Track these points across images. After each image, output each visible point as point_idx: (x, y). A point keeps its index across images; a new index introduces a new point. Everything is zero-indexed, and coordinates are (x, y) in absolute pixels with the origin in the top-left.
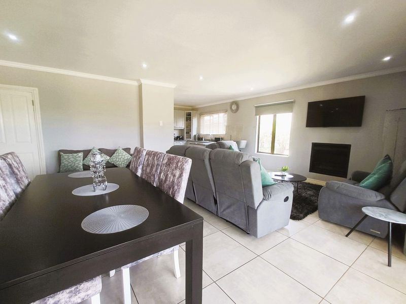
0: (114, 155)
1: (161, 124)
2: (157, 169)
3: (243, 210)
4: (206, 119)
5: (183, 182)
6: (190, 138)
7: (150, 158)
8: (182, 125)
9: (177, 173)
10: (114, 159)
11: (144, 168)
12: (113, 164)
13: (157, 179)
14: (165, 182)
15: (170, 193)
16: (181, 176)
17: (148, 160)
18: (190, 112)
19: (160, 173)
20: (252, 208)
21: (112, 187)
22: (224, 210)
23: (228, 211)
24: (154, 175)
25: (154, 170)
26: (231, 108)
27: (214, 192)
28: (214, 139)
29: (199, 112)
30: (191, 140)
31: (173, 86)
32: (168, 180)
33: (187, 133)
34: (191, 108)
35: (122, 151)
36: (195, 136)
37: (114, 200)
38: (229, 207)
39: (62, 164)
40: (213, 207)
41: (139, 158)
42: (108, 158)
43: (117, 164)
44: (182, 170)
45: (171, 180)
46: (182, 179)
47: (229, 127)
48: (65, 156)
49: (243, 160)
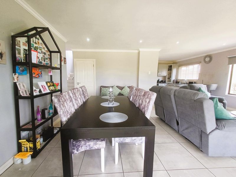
0: (123, 90)
1: (149, 73)
2: (139, 97)
3: (197, 133)
4: (183, 69)
5: (150, 106)
6: (170, 82)
7: (137, 92)
8: (165, 73)
9: (148, 100)
10: (123, 92)
11: (133, 97)
12: (122, 94)
13: (138, 103)
14: (141, 105)
15: (143, 111)
16: (149, 102)
17: (135, 93)
18: (171, 65)
19: (140, 100)
20: (204, 133)
21: (116, 104)
22: (183, 130)
23: (186, 131)
24: (137, 101)
25: (137, 98)
26: (204, 60)
27: (177, 116)
28: (188, 83)
29: (178, 64)
30: (171, 83)
31: (159, 50)
32: (143, 104)
33: (168, 78)
34: (172, 62)
35: (127, 87)
36: (174, 80)
37: (116, 110)
38: (186, 129)
39: (101, 92)
40: (176, 127)
41: (132, 91)
42: (120, 91)
43: (124, 94)
44: (150, 99)
45: (144, 104)
46: (149, 104)
47: (201, 74)
48: (103, 89)
49: (198, 97)
